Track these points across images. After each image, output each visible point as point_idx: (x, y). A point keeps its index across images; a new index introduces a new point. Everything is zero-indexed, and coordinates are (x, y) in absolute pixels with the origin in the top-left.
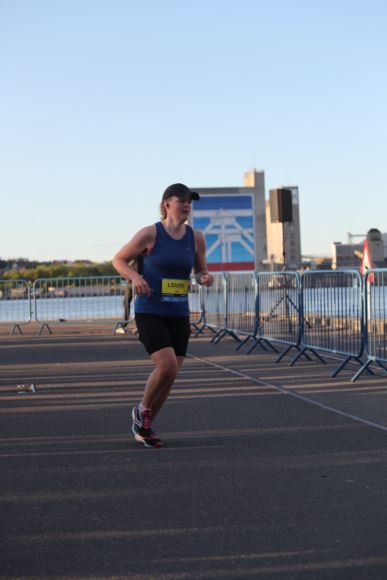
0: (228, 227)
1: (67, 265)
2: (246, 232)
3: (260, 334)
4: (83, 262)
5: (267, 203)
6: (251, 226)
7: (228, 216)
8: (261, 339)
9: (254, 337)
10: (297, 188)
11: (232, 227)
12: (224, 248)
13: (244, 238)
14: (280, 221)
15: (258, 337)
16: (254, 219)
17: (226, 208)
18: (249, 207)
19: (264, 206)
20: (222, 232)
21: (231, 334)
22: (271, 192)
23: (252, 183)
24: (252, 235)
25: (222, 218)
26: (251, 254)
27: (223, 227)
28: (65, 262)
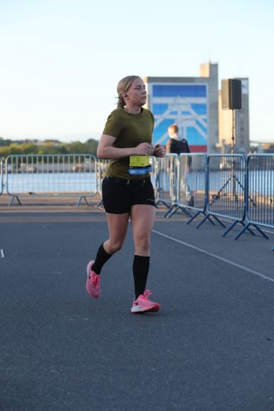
0: (184, 113)
1: (38, 144)
2: (201, 118)
4: (52, 141)
5: (220, 93)
6: (205, 113)
7: (184, 103)
8: (210, 215)
9: (204, 212)
10: (247, 79)
11: (188, 113)
13: (198, 123)
14: (230, 108)
15: (207, 212)
16: (208, 106)
17: (182, 96)
18: (204, 95)
19: (218, 94)
20: (179, 117)
22: (223, 82)
23: (206, 74)
24: (205, 120)
25: (179, 104)
26: (204, 138)
27: (179, 113)
28: (36, 141)
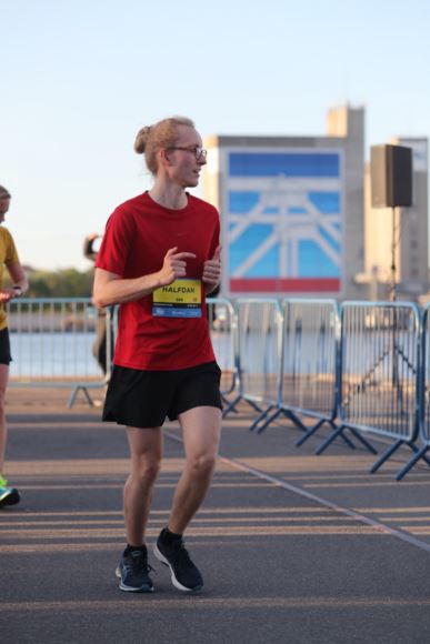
0: (293, 211)
2: (328, 221)
3: (343, 418)
5: (368, 168)
6: (336, 211)
7: (292, 190)
8: (344, 427)
9: (331, 422)
11: (301, 211)
12: (283, 251)
13: (322, 231)
14: (388, 205)
15: (338, 422)
16: (343, 197)
17: (289, 175)
18: (335, 173)
20: (282, 220)
21: (289, 414)
24: (337, 226)
25: (281, 193)
26: (334, 263)
27: (283, 211)
